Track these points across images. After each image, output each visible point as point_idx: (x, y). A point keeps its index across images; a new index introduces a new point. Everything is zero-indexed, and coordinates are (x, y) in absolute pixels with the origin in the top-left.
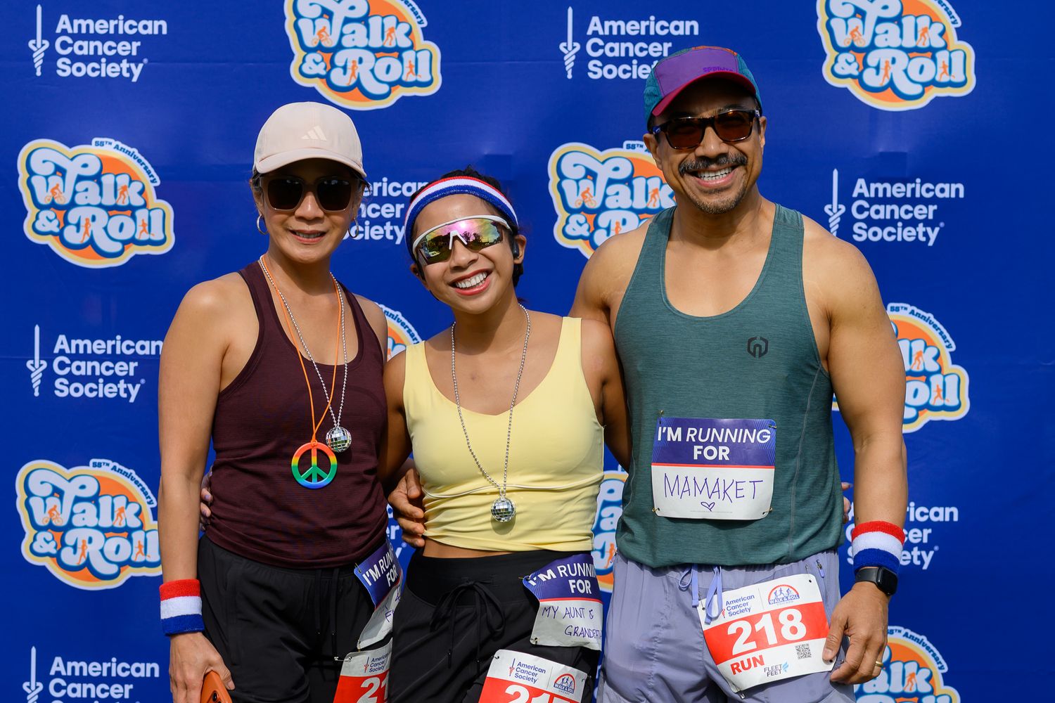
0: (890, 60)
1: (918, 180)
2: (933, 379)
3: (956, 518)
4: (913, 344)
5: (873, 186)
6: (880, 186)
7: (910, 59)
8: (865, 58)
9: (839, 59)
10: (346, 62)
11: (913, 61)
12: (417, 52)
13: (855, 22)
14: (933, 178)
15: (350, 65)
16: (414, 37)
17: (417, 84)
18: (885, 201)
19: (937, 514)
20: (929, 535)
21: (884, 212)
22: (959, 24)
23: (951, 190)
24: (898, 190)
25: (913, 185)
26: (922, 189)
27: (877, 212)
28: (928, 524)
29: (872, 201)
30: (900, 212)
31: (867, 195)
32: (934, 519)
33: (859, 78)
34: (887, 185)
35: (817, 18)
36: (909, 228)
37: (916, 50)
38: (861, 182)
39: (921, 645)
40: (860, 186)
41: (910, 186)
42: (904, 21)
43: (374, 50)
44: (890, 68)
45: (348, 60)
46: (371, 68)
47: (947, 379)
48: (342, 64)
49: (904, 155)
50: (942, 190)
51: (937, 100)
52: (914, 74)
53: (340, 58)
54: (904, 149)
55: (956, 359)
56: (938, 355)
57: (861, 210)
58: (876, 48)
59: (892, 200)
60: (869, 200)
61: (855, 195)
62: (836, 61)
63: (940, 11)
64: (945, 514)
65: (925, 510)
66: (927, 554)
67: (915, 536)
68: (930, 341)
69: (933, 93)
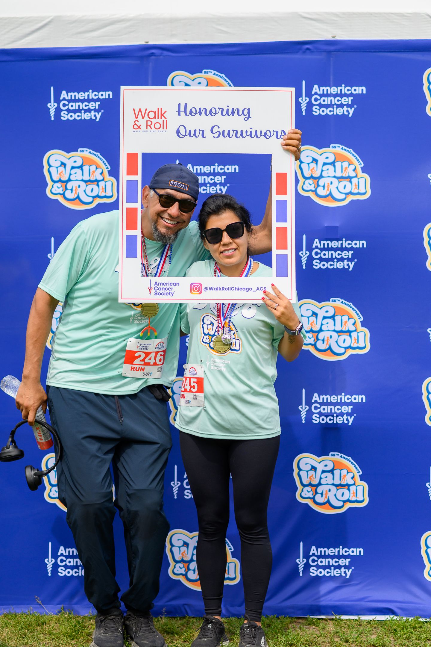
0: (330, 183)
1: (344, 239)
2: (352, 334)
3: (364, 401)
4: (343, 317)
5: (322, 242)
6: (326, 242)
7: (339, 182)
8: (318, 182)
10: (72, 187)
11: (341, 183)
12: (106, 182)
13: (313, 165)
14: (351, 238)
15: (74, 189)
16: (104, 175)
17: (106, 197)
18: (328, 249)
19: (355, 399)
20: (351, 409)
21: (328, 254)
22: (363, 165)
23: (360, 244)
24: (334, 244)
25: (341, 242)
26: (346, 244)
27: (325, 255)
28: (351, 403)
29: (322, 250)
30: (335, 255)
31: (319, 247)
32: (354, 401)
33: (315, 192)
34: (329, 242)
36: (340, 262)
37: (342, 178)
38: (317, 240)
39: (349, 462)
40: (316, 243)
41: (340, 242)
42: (336, 164)
43: (86, 182)
44: (330, 186)
46: (84, 190)
47: (359, 334)
48: (71, 188)
49: (336, 228)
50: (356, 244)
51: (352, 201)
52: (341, 189)
53: (69, 186)
54: (337, 224)
55: (363, 324)
56: (355, 322)
57: (317, 254)
58: (323, 177)
59: (332, 249)
60: (320, 249)
61: (314, 247)
62: (304, 184)
63: (353, 159)
64: (359, 398)
65: (349, 397)
66: (351, 418)
67: (345, 409)
68: (351, 315)
69: (351, 198)
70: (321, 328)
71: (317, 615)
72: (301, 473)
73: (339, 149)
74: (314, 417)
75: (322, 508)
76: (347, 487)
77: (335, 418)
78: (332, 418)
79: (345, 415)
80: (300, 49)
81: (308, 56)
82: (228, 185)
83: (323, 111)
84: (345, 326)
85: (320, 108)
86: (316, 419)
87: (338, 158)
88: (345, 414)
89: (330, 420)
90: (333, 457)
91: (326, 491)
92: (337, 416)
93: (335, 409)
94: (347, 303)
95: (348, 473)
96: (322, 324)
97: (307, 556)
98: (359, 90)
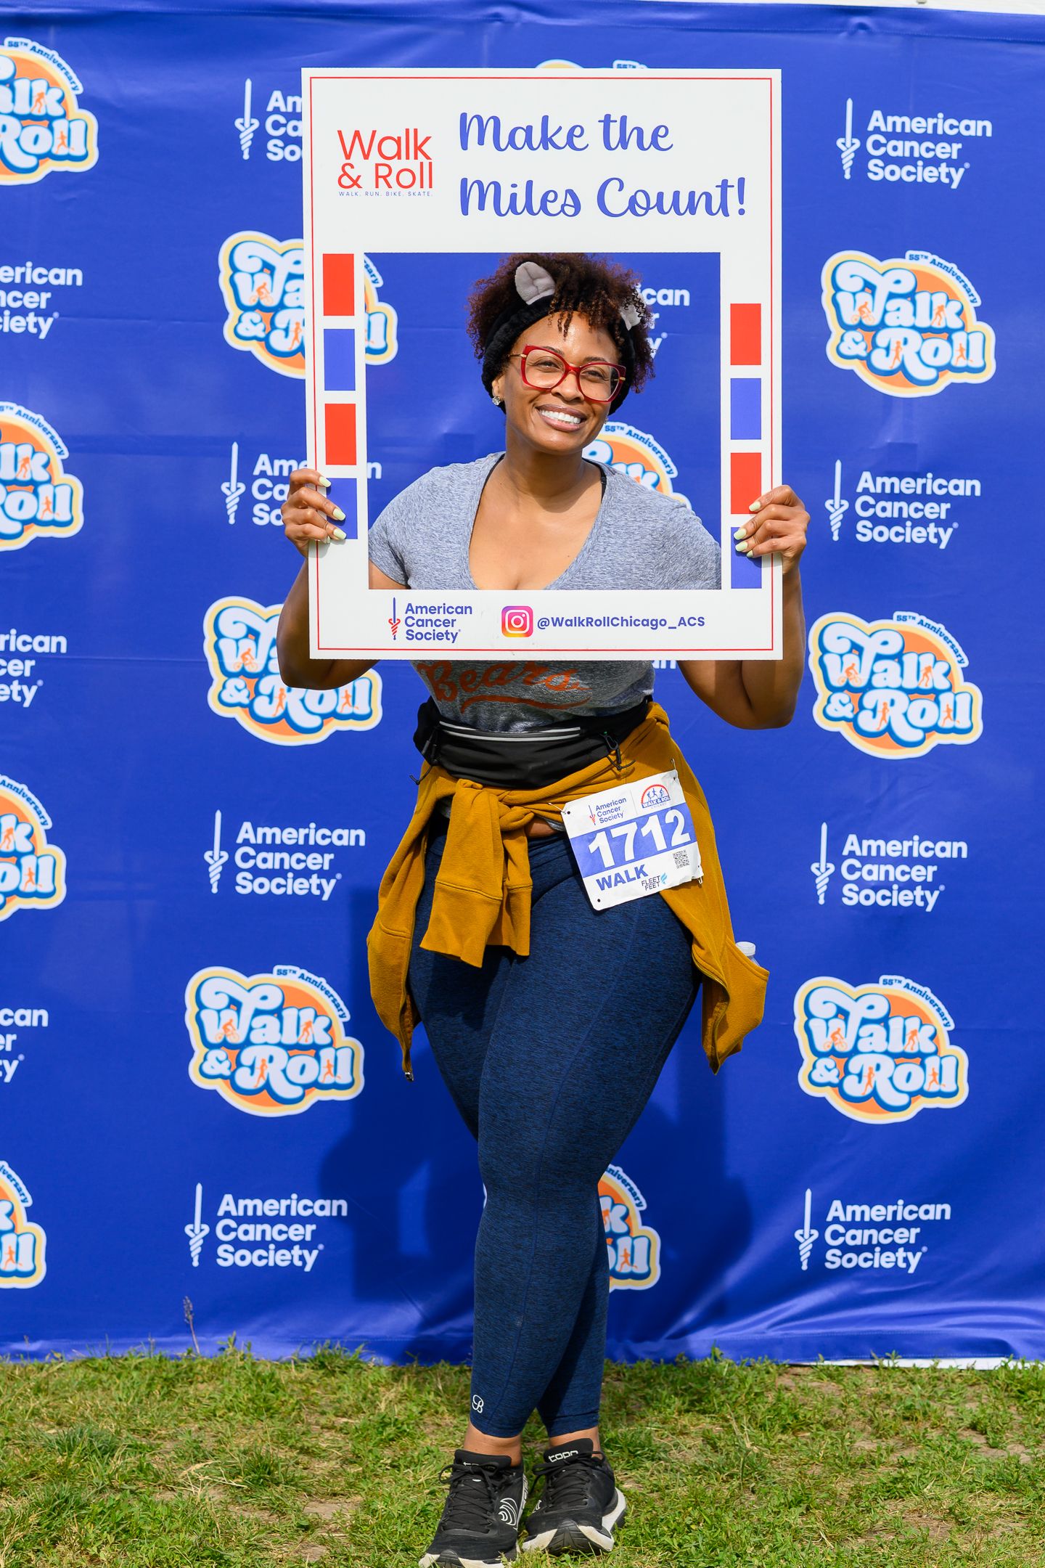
0: (902, 341)
1: (930, 475)
2: (942, 697)
3: (964, 855)
4: (921, 657)
5: (879, 480)
6: (888, 481)
7: (924, 340)
8: (874, 337)
9: (845, 338)
10: (288, 325)
11: (927, 342)
12: (370, 315)
13: (865, 297)
14: (945, 470)
16: (367, 298)
17: (370, 351)
18: (893, 497)
19: (943, 850)
20: (934, 873)
21: (891, 509)
22: (979, 303)
23: (966, 487)
24: (907, 485)
25: (924, 480)
26: (933, 485)
27: (884, 509)
28: (934, 860)
29: (879, 497)
30: (910, 510)
31: (872, 490)
32: (940, 855)
33: (867, 360)
34: (895, 480)
35: (822, 291)
36: (919, 529)
37: (931, 330)
38: (866, 475)
39: (924, 998)
40: (866, 481)
41: (920, 481)
44: (902, 349)
45: (291, 322)
47: (958, 698)
48: (284, 326)
49: (913, 446)
50: (956, 487)
51: (953, 387)
52: (928, 357)
53: (281, 319)
54: (916, 440)
55: (969, 675)
56: (949, 670)
57: (866, 506)
58: (888, 327)
59: (900, 497)
60: (875, 496)
61: (859, 489)
62: (842, 340)
63: (958, 288)
64: (953, 849)
65: (930, 844)
66: (932, 894)
67: (918, 873)
68: (941, 654)
69: (950, 378)
70: (870, 680)
71: (836, 1359)
72: (812, 1023)
73: (925, 262)
74: (845, 890)
75: (857, 1108)
76: (919, 1060)
77: (895, 893)
78: (887, 893)
79: (919, 888)
80: (843, 27)
81: (861, 41)
82: (664, 335)
83: (892, 173)
84: (926, 678)
85: (886, 166)
86: (851, 896)
87: (923, 283)
88: (918, 884)
89: (884, 898)
90: (887, 986)
91: (871, 1069)
92: (900, 890)
93: (896, 873)
94: (932, 623)
95: (922, 1025)
96: (872, 673)
97: (820, 1222)
98: (977, 128)
